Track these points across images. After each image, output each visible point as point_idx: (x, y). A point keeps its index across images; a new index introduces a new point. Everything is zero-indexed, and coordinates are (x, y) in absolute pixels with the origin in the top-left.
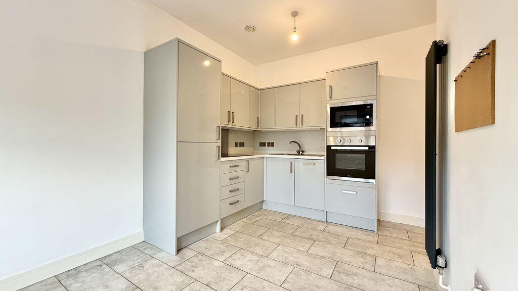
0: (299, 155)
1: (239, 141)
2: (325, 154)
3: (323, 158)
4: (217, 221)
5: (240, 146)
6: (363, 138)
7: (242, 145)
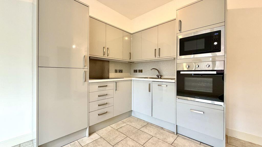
0: (158, 78)
1: (118, 69)
2: (176, 77)
3: (173, 81)
4: (86, 128)
5: (119, 72)
6: (210, 63)
7: (121, 71)
